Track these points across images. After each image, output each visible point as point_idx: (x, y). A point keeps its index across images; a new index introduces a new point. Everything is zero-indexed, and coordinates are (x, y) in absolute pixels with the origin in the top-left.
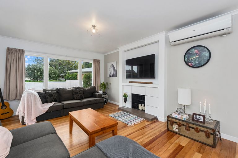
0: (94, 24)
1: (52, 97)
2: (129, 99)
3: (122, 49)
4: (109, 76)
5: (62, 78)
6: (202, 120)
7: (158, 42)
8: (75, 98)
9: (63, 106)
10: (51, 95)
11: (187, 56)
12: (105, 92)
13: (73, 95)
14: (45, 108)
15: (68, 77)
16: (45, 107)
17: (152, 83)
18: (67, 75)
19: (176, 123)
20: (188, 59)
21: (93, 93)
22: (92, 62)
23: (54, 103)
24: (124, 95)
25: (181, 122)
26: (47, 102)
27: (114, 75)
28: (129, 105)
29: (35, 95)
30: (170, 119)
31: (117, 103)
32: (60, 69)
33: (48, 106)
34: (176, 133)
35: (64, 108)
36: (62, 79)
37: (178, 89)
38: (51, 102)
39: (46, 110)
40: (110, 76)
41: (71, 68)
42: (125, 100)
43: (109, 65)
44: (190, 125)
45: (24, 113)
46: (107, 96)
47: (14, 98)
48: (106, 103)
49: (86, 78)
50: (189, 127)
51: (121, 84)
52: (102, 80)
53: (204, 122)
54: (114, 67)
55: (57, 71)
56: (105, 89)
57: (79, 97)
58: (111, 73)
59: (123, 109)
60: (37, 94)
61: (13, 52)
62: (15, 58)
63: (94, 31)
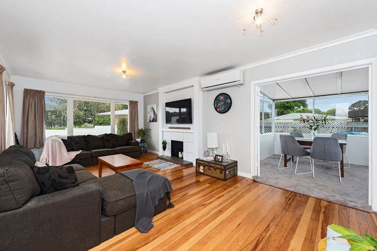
0: (124, 70)
1: (79, 145)
2: (169, 146)
3: (161, 90)
4: (148, 121)
5: (89, 123)
6: (220, 160)
7: (193, 86)
8: (106, 146)
9: (92, 154)
10: (77, 143)
11: (216, 102)
12: (144, 140)
13: (104, 143)
14: (70, 156)
15: (98, 122)
16: (72, 155)
17: (189, 129)
18: (96, 118)
19: (202, 164)
20: (217, 105)
21: (128, 141)
22: (128, 104)
23: (81, 151)
24: (163, 142)
25: (205, 163)
26: (73, 150)
27: (155, 120)
28: (168, 153)
29: (60, 142)
30: (198, 161)
31: (157, 153)
32: (85, 110)
33: (73, 154)
34: (201, 173)
35: (93, 156)
36: (89, 125)
37: (208, 134)
38: (77, 150)
39: (73, 157)
40: (150, 121)
41: (103, 109)
42: (164, 148)
43: (149, 108)
44: (211, 165)
45: (48, 161)
46: (146, 145)
47: (33, 146)
48: (145, 153)
49: (120, 123)
50: (211, 166)
51: (161, 130)
52: (141, 126)
53: (222, 161)
54: (154, 110)
55: (82, 113)
56: (143, 136)
57: (111, 145)
58: (150, 117)
59: (162, 158)
60: (62, 141)
61: (32, 94)
62: (34, 101)
63: (124, 76)
